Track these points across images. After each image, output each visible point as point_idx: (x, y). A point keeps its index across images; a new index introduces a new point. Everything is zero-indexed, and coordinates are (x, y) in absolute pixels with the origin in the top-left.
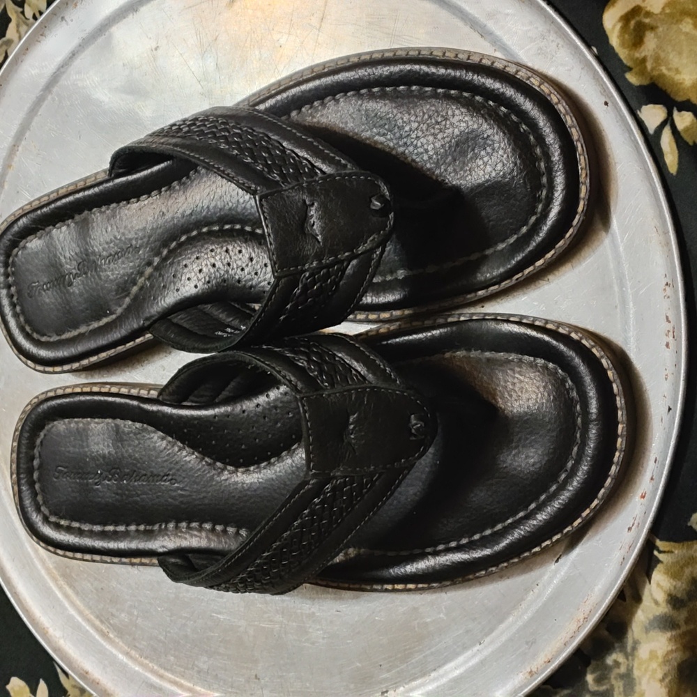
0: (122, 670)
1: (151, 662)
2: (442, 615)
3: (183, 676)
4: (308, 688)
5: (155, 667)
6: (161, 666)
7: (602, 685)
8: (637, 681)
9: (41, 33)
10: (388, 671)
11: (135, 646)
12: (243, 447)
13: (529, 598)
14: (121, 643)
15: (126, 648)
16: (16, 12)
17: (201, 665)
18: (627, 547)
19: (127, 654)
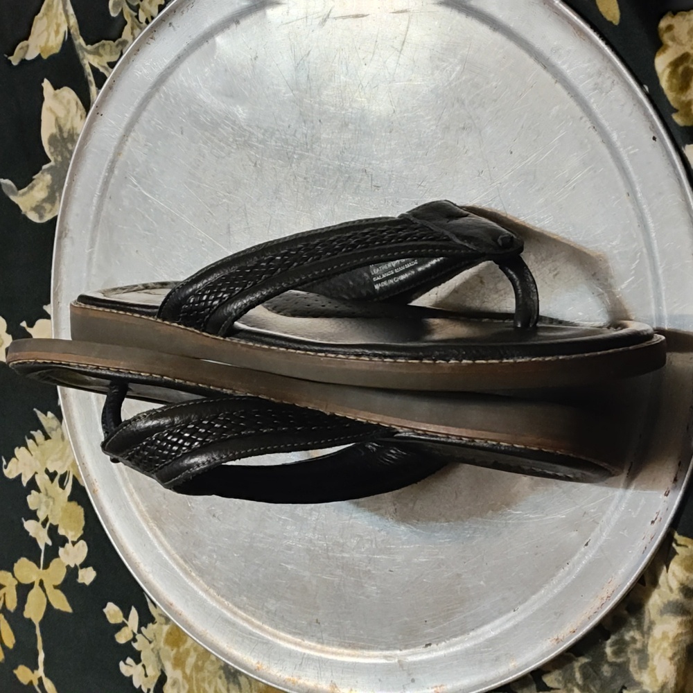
0: (202, 604)
1: (227, 600)
2: (482, 583)
3: (254, 615)
4: (362, 635)
5: (230, 605)
6: (235, 604)
7: (619, 657)
8: (650, 657)
9: (151, 36)
10: (432, 627)
11: (214, 585)
13: (560, 575)
14: (201, 582)
15: (206, 586)
16: (131, 16)
17: (269, 606)
18: (650, 539)
19: (206, 591)
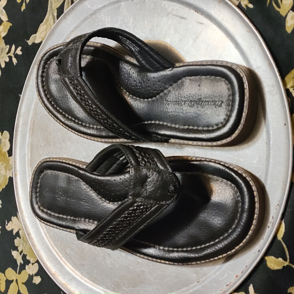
0: (42, 239)
1: (52, 241)
2: (152, 279)
3: (60, 252)
4: (98, 278)
5: (53, 244)
6: (54, 244)
10: (126, 288)
11: (49, 233)
12: (113, 194)
13: (183, 289)
14: (45, 229)
15: (46, 232)
17: (67, 251)
18: (223, 292)
19: (45, 234)
